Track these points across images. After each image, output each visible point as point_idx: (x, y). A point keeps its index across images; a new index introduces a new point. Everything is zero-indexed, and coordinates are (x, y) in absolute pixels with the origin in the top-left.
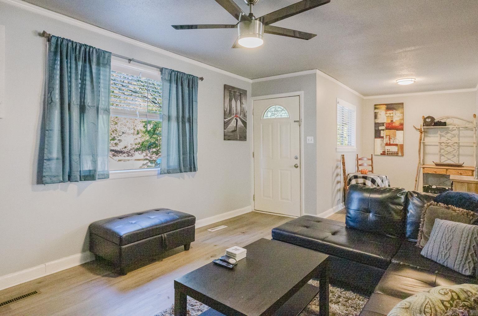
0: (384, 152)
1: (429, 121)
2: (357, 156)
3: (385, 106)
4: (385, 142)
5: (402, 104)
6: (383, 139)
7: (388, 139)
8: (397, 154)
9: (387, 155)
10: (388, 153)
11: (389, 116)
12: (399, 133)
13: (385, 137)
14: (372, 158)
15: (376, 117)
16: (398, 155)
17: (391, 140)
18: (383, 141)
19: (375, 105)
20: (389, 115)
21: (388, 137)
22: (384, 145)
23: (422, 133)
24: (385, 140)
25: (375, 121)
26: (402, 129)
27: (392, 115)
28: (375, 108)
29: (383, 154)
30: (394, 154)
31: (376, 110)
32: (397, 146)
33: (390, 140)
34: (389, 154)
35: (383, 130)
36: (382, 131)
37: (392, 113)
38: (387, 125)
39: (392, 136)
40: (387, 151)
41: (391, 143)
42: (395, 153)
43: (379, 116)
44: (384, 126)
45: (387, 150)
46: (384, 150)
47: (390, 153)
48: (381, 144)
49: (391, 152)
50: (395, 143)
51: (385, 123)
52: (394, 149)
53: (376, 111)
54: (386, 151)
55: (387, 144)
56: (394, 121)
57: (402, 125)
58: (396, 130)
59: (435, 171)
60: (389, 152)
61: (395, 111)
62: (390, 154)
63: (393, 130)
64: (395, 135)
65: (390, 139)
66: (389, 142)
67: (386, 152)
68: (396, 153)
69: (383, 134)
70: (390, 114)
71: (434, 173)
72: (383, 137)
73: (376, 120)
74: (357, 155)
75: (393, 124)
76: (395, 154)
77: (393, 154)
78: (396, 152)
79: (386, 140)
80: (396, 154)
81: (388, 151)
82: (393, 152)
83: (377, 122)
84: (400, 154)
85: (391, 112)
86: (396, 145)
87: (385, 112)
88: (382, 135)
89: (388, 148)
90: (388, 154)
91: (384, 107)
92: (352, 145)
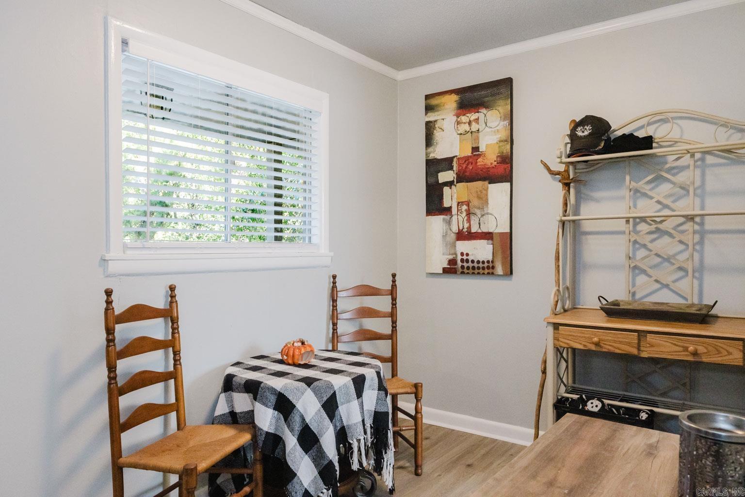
0: (452, 262)
1: (586, 133)
2: (334, 283)
3: (455, 97)
4: (455, 229)
5: (508, 82)
6: (447, 217)
7: (464, 214)
8: (491, 271)
9: (463, 273)
10: (465, 265)
11: (466, 132)
12: (498, 192)
13: (454, 210)
14: (394, 286)
15: (429, 140)
16: (493, 273)
17: (472, 217)
18: (449, 223)
19: (427, 97)
20: (468, 129)
21: (465, 207)
22: (453, 236)
23: (567, 185)
24: (454, 218)
25: (427, 154)
26: (507, 177)
27: (475, 127)
28: (429, 109)
29: (451, 269)
30: (481, 271)
31: (429, 114)
32: (490, 242)
33: (469, 221)
34: (468, 268)
35: (450, 184)
36: (446, 190)
37: (477, 121)
38: (459, 165)
39: (475, 202)
40: (462, 260)
41: (473, 230)
42: (486, 265)
43: (437, 134)
44: (451, 168)
45: (462, 254)
46: (451, 257)
47: (470, 265)
48: (444, 236)
49: (473, 261)
50: (484, 229)
51: (455, 160)
52: (481, 251)
53: (431, 117)
54: (459, 257)
55: (464, 235)
56: (482, 148)
57: (507, 160)
58: (486, 183)
59: (596, 339)
60: (467, 261)
61: (484, 111)
62: (471, 271)
63: (479, 184)
64: (483, 199)
65: (469, 214)
66: (466, 225)
67: (459, 264)
68: (488, 268)
69: (450, 196)
70: (470, 123)
71: (593, 348)
72: (448, 210)
73: (430, 150)
74: (334, 277)
75: (480, 161)
76: (483, 268)
77: (479, 268)
78: (488, 262)
79: (458, 221)
80: (486, 271)
81: (465, 257)
82: (478, 262)
83: (432, 156)
84: (499, 270)
85: (473, 116)
86: (488, 236)
87: (455, 118)
88: (446, 203)
89: (463, 246)
90: (466, 271)
91: (451, 102)
92: (313, 240)
